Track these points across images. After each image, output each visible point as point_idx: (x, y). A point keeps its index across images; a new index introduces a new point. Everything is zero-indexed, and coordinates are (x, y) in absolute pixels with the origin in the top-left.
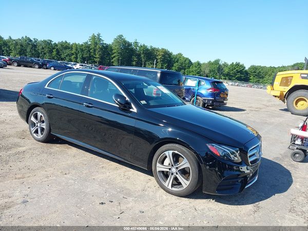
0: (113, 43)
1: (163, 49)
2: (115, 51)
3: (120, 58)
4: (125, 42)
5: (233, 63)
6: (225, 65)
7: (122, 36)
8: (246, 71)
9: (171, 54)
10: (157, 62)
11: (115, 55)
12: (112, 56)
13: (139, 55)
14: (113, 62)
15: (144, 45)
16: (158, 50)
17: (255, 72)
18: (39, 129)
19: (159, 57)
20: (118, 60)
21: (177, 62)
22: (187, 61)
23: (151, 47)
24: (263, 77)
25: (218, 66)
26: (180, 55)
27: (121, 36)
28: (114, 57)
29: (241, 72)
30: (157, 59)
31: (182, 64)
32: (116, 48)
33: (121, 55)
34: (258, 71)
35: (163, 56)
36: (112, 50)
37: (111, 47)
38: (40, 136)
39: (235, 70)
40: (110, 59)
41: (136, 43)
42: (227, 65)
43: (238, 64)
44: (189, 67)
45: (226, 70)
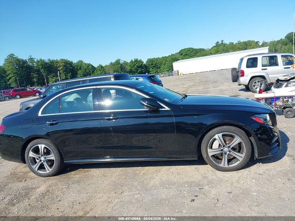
0: (4, 65)
1: (63, 60)
2: (10, 72)
3: (17, 79)
4: (18, 60)
5: (132, 60)
6: (126, 63)
7: (13, 54)
8: (145, 65)
9: (72, 63)
10: (60, 74)
11: (10, 76)
12: (8, 78)
13: (38, 71)
14: (10, 84)
15: (41, 60)
16: (57, 62)
17: (152, 64)
18: (45, 164)
19: (61, 68)
20: (16, 80)
21: (80, 69)
22: (90, 67)
23: (49, 60)
24: (159, 68)
25: (120, 66)
26: (81, 62)
27: (12, 56)
28: (10, 78)
29: (141, 67)
30: (59, 71)
31: (86, 70)
32: (10, 68)
33: (18, 75)
34: (154, 63)
35: (64, 66)
36: (5, 72)
37: (3, 69)
38: (48, 170)
39: (135, 66)
40: (5, 82)
41: (31, 59)
42: (127, 63)
43: (136, 61)
44: (93, 72)
45: (128, 68)
